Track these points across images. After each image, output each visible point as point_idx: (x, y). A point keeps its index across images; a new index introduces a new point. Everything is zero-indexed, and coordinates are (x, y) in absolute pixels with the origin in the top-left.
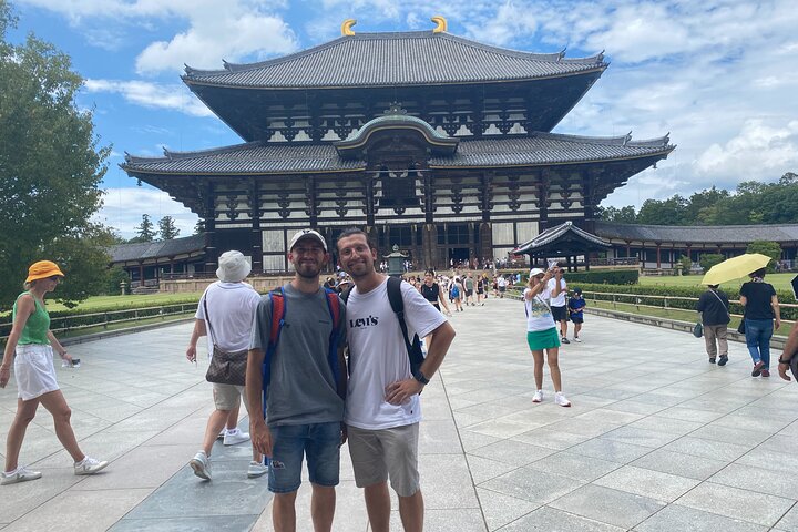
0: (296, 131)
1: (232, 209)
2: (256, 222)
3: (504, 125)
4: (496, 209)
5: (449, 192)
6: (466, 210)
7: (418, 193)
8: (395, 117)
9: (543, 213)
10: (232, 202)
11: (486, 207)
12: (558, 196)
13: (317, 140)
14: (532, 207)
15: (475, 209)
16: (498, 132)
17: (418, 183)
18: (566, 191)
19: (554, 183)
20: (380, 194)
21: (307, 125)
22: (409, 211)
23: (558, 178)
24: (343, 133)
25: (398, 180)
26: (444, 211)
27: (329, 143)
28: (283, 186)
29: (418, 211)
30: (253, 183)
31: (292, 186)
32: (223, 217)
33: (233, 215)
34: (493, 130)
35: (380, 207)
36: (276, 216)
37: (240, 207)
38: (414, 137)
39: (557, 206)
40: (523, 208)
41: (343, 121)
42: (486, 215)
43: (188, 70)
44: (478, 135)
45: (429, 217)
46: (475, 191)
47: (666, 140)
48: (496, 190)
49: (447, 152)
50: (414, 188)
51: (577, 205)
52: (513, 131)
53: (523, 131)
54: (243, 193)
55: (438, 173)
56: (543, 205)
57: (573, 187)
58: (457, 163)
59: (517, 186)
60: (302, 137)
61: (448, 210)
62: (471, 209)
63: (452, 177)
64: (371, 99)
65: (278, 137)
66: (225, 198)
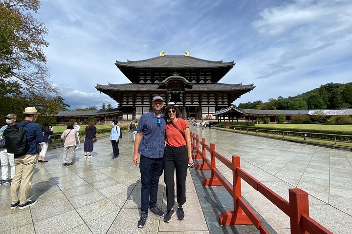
0: (147, 80)
1: (128, 101)
2: (134, 105)
3: (205, 80)
4: (203, 103)
5: (190, 98)
6: (195, 103)
7: (181, 98)
8: (176, 76)
9: (217, 105)
10: (128, 99)
11: (200, 102)
12: (221, 100)
13: (153, 83)
14: (213, 103)
15: (197, 103)
16: (203, 82)
17: (181, 95)
18: (223, 99)
19: (220, 96)
20: (170, 98)
21: (150, 78)
22: (178, 103)
23: (220, 95)
24: (160, 81)
25: (175, 94)
26: (188, 103)
27: (157, 84)
28: (143, 95)
29: (181, 103)
30: (134, 93)
31: (145, 95)
32: (125, 103)
33: (128, 103)
34: (202, 82)
35: (171, 102)
36: (140, 103)
37: (130, 100)
38: (181, 82)
39: (221, 103)
40: (211, 103)
41: (160, 78)
42: (200, 105)
43: (117, 62)
44: (198, 83)
45: (184, 105)
46: (197, 98)
47: (252, 85)
48: (203, 98)
49: (190, 87)
50: (180, 96)
51: (226, 103)
52: (207, 82)
53: (210, 82)
54: (131, 96)
55: (187, 92)
56: (216, 102)
57: (225, 97)
58: (193, 89)
59: (209, 97)
60: (148, 82)
61: (190, 103)
62: (196, 103)
63: (191, 94)
64: (168, 71)
65: (142, 82)
66: (126, 98)
